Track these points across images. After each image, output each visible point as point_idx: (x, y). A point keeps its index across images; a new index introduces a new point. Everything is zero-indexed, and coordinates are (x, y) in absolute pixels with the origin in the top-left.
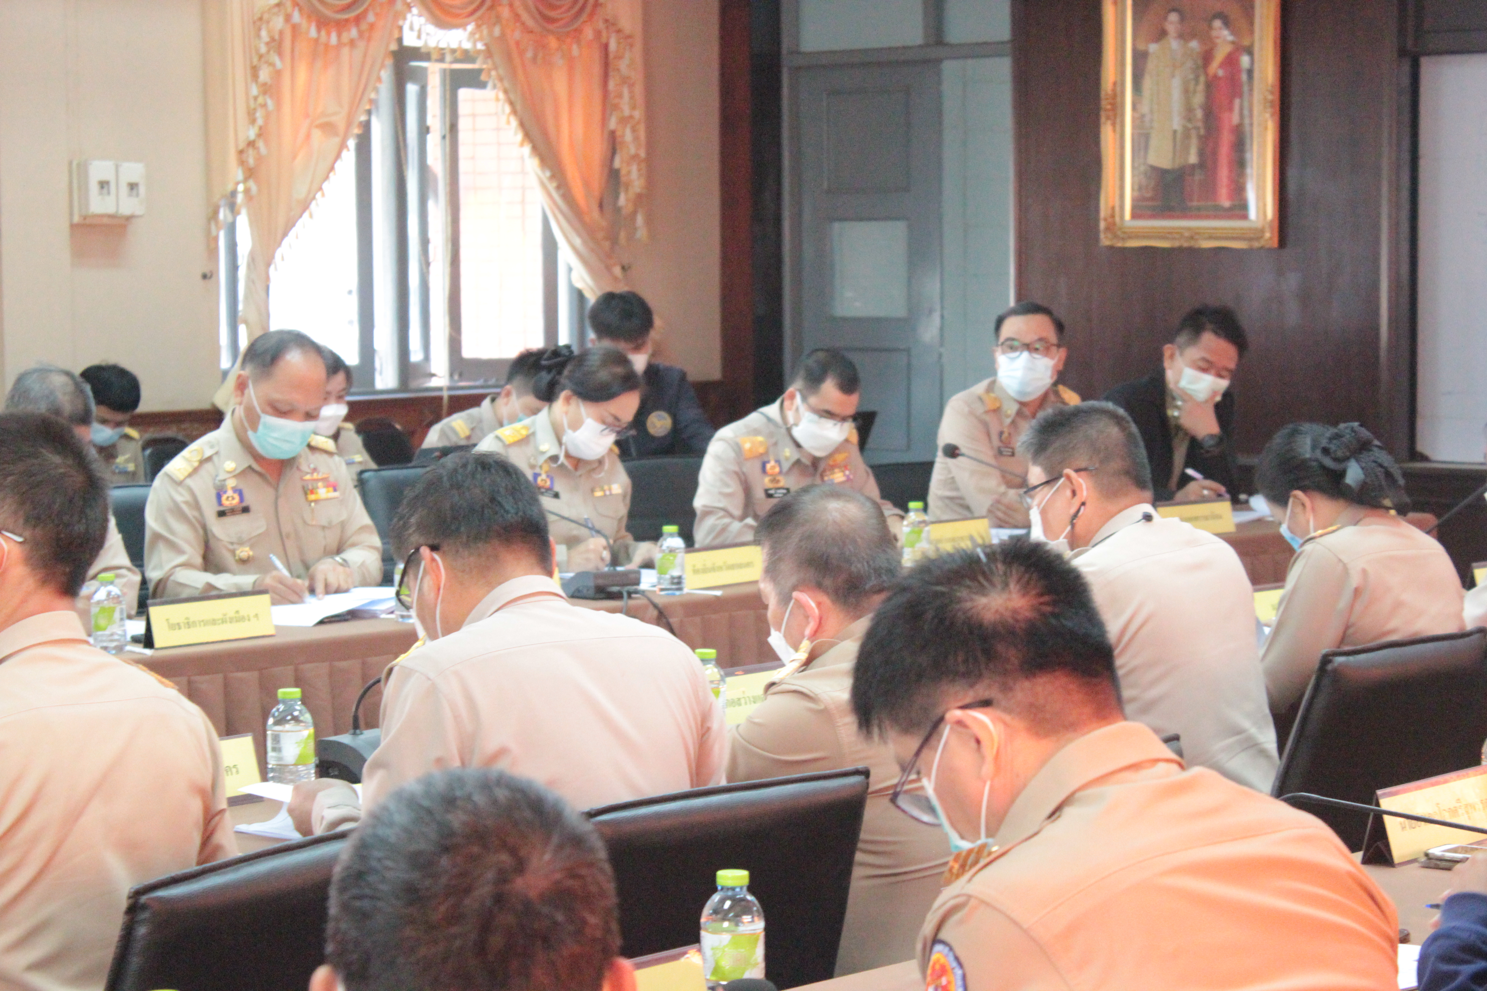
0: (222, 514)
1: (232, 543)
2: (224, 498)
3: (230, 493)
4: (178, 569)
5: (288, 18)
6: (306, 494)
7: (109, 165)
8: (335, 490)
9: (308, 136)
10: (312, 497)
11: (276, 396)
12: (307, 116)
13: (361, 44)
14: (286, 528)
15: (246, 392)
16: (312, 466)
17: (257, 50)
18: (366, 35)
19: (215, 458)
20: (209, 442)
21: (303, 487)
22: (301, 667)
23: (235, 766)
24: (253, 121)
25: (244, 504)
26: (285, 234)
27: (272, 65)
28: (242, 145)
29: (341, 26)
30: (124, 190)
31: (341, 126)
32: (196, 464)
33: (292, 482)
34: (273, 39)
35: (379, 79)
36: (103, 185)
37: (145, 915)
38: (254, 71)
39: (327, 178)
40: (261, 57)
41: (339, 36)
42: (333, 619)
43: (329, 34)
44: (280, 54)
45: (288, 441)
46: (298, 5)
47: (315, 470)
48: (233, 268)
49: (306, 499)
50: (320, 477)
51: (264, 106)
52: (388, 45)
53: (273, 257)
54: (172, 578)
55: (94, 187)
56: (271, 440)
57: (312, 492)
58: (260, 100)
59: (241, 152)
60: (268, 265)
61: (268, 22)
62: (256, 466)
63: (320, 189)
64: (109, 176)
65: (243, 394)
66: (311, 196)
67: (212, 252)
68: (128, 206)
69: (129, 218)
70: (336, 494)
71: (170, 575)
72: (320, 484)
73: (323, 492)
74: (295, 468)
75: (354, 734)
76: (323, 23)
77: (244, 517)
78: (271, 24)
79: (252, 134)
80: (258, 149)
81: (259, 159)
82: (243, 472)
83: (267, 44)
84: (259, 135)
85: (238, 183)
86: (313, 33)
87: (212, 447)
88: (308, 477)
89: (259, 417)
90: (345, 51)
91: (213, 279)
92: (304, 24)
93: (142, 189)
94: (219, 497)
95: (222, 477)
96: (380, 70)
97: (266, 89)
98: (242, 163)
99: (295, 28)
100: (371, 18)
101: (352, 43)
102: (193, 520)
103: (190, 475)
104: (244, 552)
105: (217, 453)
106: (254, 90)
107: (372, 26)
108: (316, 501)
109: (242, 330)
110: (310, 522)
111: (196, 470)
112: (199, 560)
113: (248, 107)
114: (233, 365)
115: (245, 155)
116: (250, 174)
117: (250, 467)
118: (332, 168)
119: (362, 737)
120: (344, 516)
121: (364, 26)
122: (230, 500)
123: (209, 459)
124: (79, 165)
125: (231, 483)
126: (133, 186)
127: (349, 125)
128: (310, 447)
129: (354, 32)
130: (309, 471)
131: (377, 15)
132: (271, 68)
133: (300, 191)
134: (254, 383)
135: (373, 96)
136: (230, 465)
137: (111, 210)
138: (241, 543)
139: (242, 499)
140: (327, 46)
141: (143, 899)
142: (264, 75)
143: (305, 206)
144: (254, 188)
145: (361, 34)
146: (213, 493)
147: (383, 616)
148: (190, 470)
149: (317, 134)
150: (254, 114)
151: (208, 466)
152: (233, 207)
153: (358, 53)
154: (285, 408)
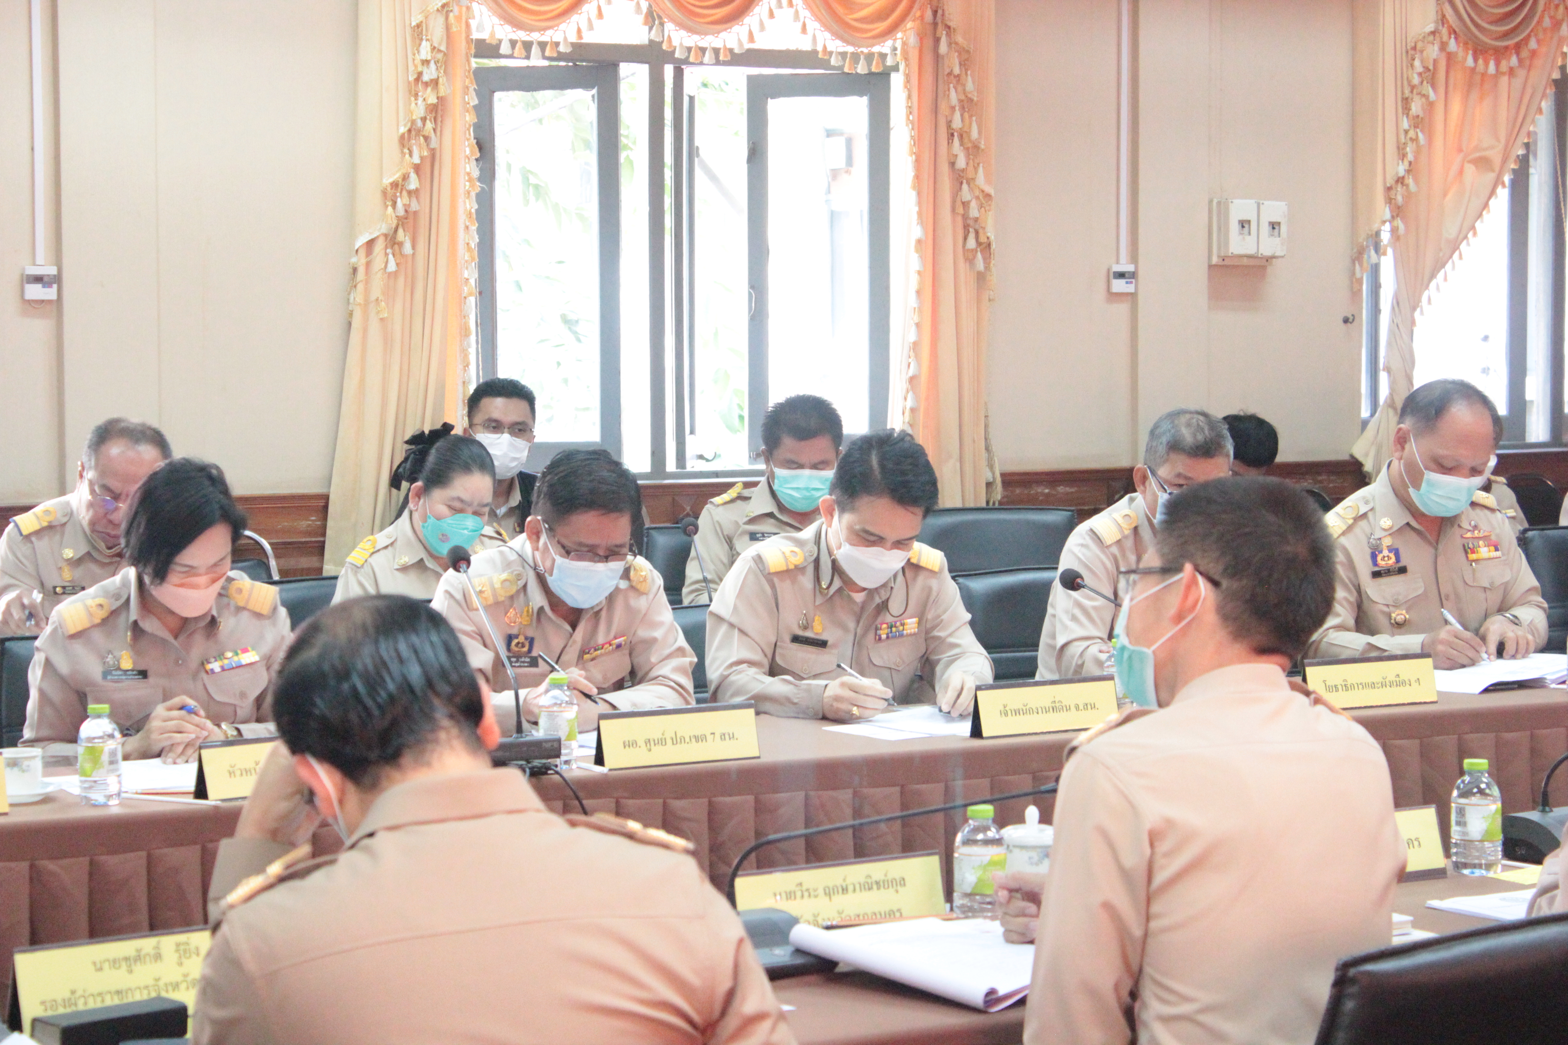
0: (1376, 575)
1: (1387, 605)
2: (1379, 558)
3: (1385, 552)
4: (1331, 630)
5: (1443, 46)
6: (1466, 553)
7: (1251, 203)
8: (1497, 549)
9: (1461, 172)
10: (1472, 556)
11: (1442, 452)
12: (1460, 150)
13: (1522, 73)
14: (1445, 589)
15: (1407, 446)
16: (1473, 523)
17: (1409, 81)
18: (1527, 62)
19: (1370, 515)
20: (1364, 498)
21: (1464, 546)
22: (1466, 736)
23: (1417, 839)
24: (1403, 156)
25: (1401, 564)
26: (1433, 276)
27: (1426, 96)
28: (1390, 182)
29: (1499, 54)
30: (1265, 228)
31: (1497, 161)
32: (1351, 522)
33: (1453, 540)
34: (1427, 69)
35: (1540, 111)
36: (1243, 224)
37: (1353, 990)
38: (1406, 102)
39: (1480, 215)
40: (1413, 88)
41: (1497, 65)
42: (1498, 687)
43: (1487, 64)
44: (1433, 86)
45: (1451, 498)
46: (1455, 32)
47: (1476, 527)
48: (1376, 310)
49: (1467, 557)
50: (1481, 535)
51: (1415, 140)
52: (1550, 75)
53: (1420, 301)
54: (1325, 640)
55: (1234, 227)
56: (1434, 498)
57: (1473, 552)
58: (1412, 134)
59: (1389, 189)
60: (1414, 309)
61: (1422, 52)
62: (1414, 523)
63: (1473, 228)
64: (1252, 216)
65: (1403, 448)
66: (1461, 236)
67: (1356, 294)
68: (1269, 246)
69: (1269, 259)
70: (1498, 554)
71: (1323, 638)
72: (1481, 543)
73: (1484, 552)
74: (1456, 526)
75: (1543, 811)
76: (1479, 51)
77: (1401, 578)
78: (1425, 53)
79: (1401, 170)
80: (1407, 186)
81: (1408, 196)
82: (1400, 530)
83: (1420, 74)
84: (1408, 171)
85: (1384, 222)
86: (1470, 62)
87: (1367, 503)
88: (1469, 535)
89: (1422, 474)
90: (1504, 80)
91: (1355, 323)
92: (1461, 54)
93: (1284, 228)
94: (1374, 557)
95: (1378, 534)
96: (1541, 100)
97: (1417, 122)
98: (1389, 200)
99: (1450, 57)
100: (1533, 44)
101: (1511, 71)
102: (1347, 581)
103: (1344, 533)
104: (1399, 615)
105: (1372, 509)
106: (1405, 124)
107: (1534, 53)
108: (1476, 561)
109: (1383, 379)
110: (1470, 582)
111: (1350, 528)
112: (1351, 622)
113: (1398, 141)
114: (1372, 415)
115: (1393, 192)
116: (1398, 212)
117: (1408, 524)
118: (1486, 205)
119: (1551, 814)
120: (1507, 578)
121: (1525, 54)
122: (1386, 560)
123: (1364, 516)
124: (1219, 203)
125: (1387, 542)
126: (1274, 226)
127: (1505, 161)
128: (1473, 504)
129: (1514, 60)
130: (1471, 528)
131: (1538, 42)
132: (1424, 100)
133: (1450, 230)
134: (1415, 436)
135: (1531, 129)
136: (1386, 523)
137: (1252, 251)
138: (1396, 606)
139: (1398, 560)
140: (1484, 75)
141: (1352, 972)
142: (1416, 107)
143: (1455, 246)
144: (1401, 227)
145: (1520, 61)
146: (1368, 551)
147: (1553, 686)
148: (1344, 528)
149: (1470, 169)
150: (1404, 149)
151: (1363, 523)
152: (1378, 248)
153: (1518, 82)
154: (1449, 464)
